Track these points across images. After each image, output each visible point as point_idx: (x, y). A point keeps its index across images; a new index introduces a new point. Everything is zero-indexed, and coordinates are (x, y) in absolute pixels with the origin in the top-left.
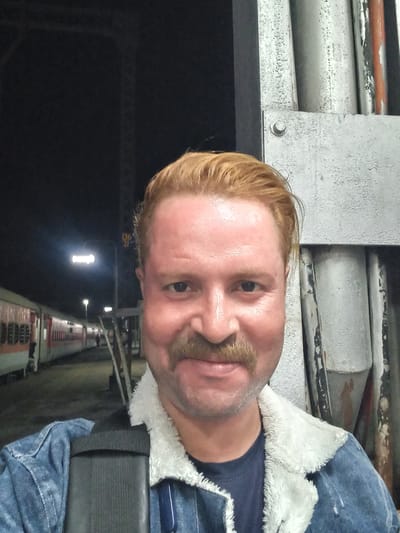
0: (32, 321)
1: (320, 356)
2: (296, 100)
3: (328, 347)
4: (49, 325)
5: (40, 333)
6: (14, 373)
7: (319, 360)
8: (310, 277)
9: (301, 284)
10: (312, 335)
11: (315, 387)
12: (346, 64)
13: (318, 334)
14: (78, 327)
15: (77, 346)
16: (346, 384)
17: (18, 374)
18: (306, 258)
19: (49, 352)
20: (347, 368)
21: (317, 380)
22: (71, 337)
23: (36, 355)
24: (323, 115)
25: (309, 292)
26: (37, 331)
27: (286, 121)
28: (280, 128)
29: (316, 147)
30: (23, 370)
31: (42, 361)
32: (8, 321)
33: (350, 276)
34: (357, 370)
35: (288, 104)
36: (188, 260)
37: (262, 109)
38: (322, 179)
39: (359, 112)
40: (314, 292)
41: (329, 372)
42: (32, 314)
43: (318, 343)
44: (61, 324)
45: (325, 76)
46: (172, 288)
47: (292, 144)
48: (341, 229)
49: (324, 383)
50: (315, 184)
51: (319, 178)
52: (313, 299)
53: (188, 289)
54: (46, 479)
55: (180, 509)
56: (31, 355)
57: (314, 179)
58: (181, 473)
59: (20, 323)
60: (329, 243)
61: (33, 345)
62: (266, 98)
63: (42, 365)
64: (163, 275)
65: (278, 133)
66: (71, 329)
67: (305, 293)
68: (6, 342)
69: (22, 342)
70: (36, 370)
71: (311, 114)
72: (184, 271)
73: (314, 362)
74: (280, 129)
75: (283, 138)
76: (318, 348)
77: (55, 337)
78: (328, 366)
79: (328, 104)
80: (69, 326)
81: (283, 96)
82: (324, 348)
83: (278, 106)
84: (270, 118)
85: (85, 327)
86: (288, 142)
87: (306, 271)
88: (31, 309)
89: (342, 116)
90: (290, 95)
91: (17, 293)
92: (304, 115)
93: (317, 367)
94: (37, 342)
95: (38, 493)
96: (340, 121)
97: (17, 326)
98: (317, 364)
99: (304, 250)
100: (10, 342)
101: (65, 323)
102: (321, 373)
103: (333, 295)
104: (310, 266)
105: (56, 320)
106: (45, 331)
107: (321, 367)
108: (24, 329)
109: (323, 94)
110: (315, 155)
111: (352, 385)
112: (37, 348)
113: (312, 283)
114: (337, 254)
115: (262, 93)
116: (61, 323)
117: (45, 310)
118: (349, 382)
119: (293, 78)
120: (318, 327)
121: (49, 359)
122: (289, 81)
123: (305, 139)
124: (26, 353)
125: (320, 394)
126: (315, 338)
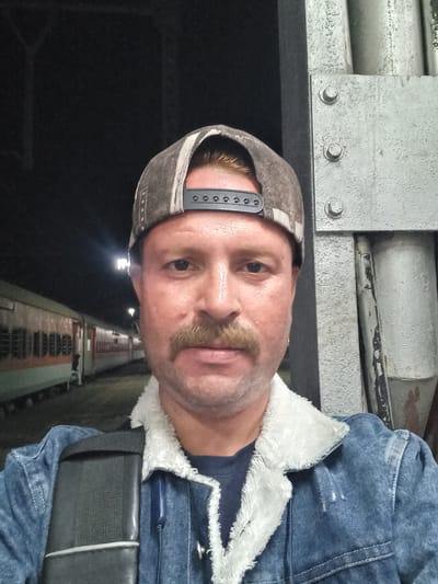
0: (75, 332)
1: (380, 360)
2: (350, 62)
3: (389, 350)
4: (92, 335)
5: (83, 344)
6: (57, 386)
7: (379, 365)
8: (368, 269)
9: (357, 278)
10: (370, 336)
11: (373, 396)
12: (410, 17)
13: (377, 335)
14: (123, 337)
15: (122, 359)
16: (411, 392)
17: (61, 388)
18: (363, 247)
19: (93, 364)
20: (412, 375)
21: (376, 388)
22: (116, 348)
23: (79, 367)
24: (383, 78)
25: (367, 287)
26: (80, 342)
27: (338, 86)
28: (331, 94)
29: (374, 116)
30: (66, 384)
31: (86, 374)
32: (49, 331)
33: (415, 268)
34: (423, 377)
35: (341, 67)
36: (192, 234)
37: (310, 73)
38: (381, 153)
39: (426, 72)
40: (372, 288)
41: (391, 379)
42: (74, 324)
43: (377, 346)
44: (106, 335)
45: (385, 32)
46: (173, 267)
47: (346, 113)
48: (405, 213)
49: (384, 392)
50: (374, 160)
51: (377, 153)
52: (371, 295)
53: (190, 267)
54: (37, 472)
55: (170, 504)
56: (74, 368)
57: (372, 154)
58: (171, 464)
59: (62, 333)
60: (391, 229)
61: (77, 357)
62: (314, 60)
63: (86, 379)
64: (166, 252)
65: (329, 101)
66: (116, 341)
67: (362, 288)
68: (48, 354)
69: (64, 353)
70: (80, 383)
71: (368, 77)
72: (186, 245)
73: (373, 368)
74: (331, 96)
75: (335, 106)
76: (377, 352)
77: (100, 349)
78: (389, 373)
79: (389, 66)
80: (114, 337)
81: (334, 57)
82: (385, 352)
83: (328, 69)
84: (319, 84)
85: (131, 338)
86: (341, 110)
87: (363, 263)
88: (74, 318)
89: (405, 78)
90: (343, 55)
91: (60, 302)
92: (360, 78)
93: (377, 373)
94: (81, 354)
95: (27, 484)
96: (403, 85)
97: (58, 336)
98: (376, 369)
99: (361, 238)
100: (52, 354)
101: (110, 332)
102: (381, 381)
103: (395, 290)
104: (367, 257)
105: (99, 330)
106: (89, 342)
107: (380, 374)
108: (67, 339)
109: (383, 54)
110: (373, 126)
111: (418, 394)
112: (80, 360)
113: (370, 276)
114: (400, 242)
115: (310, 54)
116: (106, 333)
117: (88, 320)
118: (414, 390)
119: (347, 34)
120: (378, 327)
121: (93, 372)
122: (341, 40)
123: (361, 107)
124: (70, 365)
125: (380, 404)
126: (375, 340)
